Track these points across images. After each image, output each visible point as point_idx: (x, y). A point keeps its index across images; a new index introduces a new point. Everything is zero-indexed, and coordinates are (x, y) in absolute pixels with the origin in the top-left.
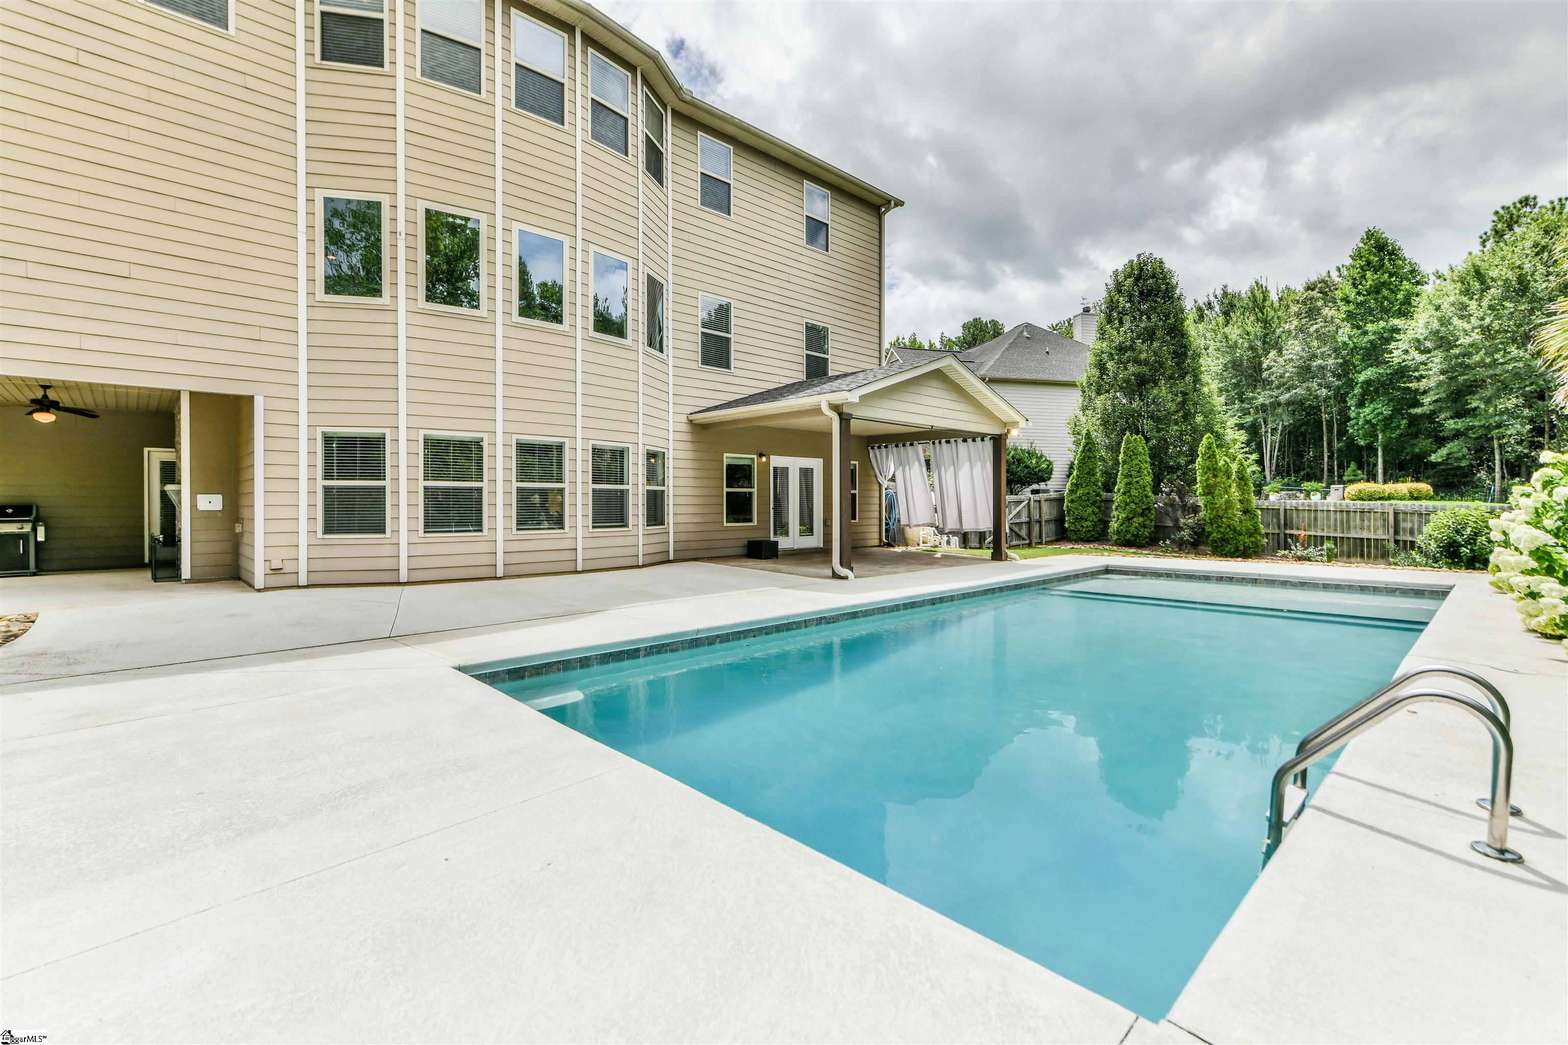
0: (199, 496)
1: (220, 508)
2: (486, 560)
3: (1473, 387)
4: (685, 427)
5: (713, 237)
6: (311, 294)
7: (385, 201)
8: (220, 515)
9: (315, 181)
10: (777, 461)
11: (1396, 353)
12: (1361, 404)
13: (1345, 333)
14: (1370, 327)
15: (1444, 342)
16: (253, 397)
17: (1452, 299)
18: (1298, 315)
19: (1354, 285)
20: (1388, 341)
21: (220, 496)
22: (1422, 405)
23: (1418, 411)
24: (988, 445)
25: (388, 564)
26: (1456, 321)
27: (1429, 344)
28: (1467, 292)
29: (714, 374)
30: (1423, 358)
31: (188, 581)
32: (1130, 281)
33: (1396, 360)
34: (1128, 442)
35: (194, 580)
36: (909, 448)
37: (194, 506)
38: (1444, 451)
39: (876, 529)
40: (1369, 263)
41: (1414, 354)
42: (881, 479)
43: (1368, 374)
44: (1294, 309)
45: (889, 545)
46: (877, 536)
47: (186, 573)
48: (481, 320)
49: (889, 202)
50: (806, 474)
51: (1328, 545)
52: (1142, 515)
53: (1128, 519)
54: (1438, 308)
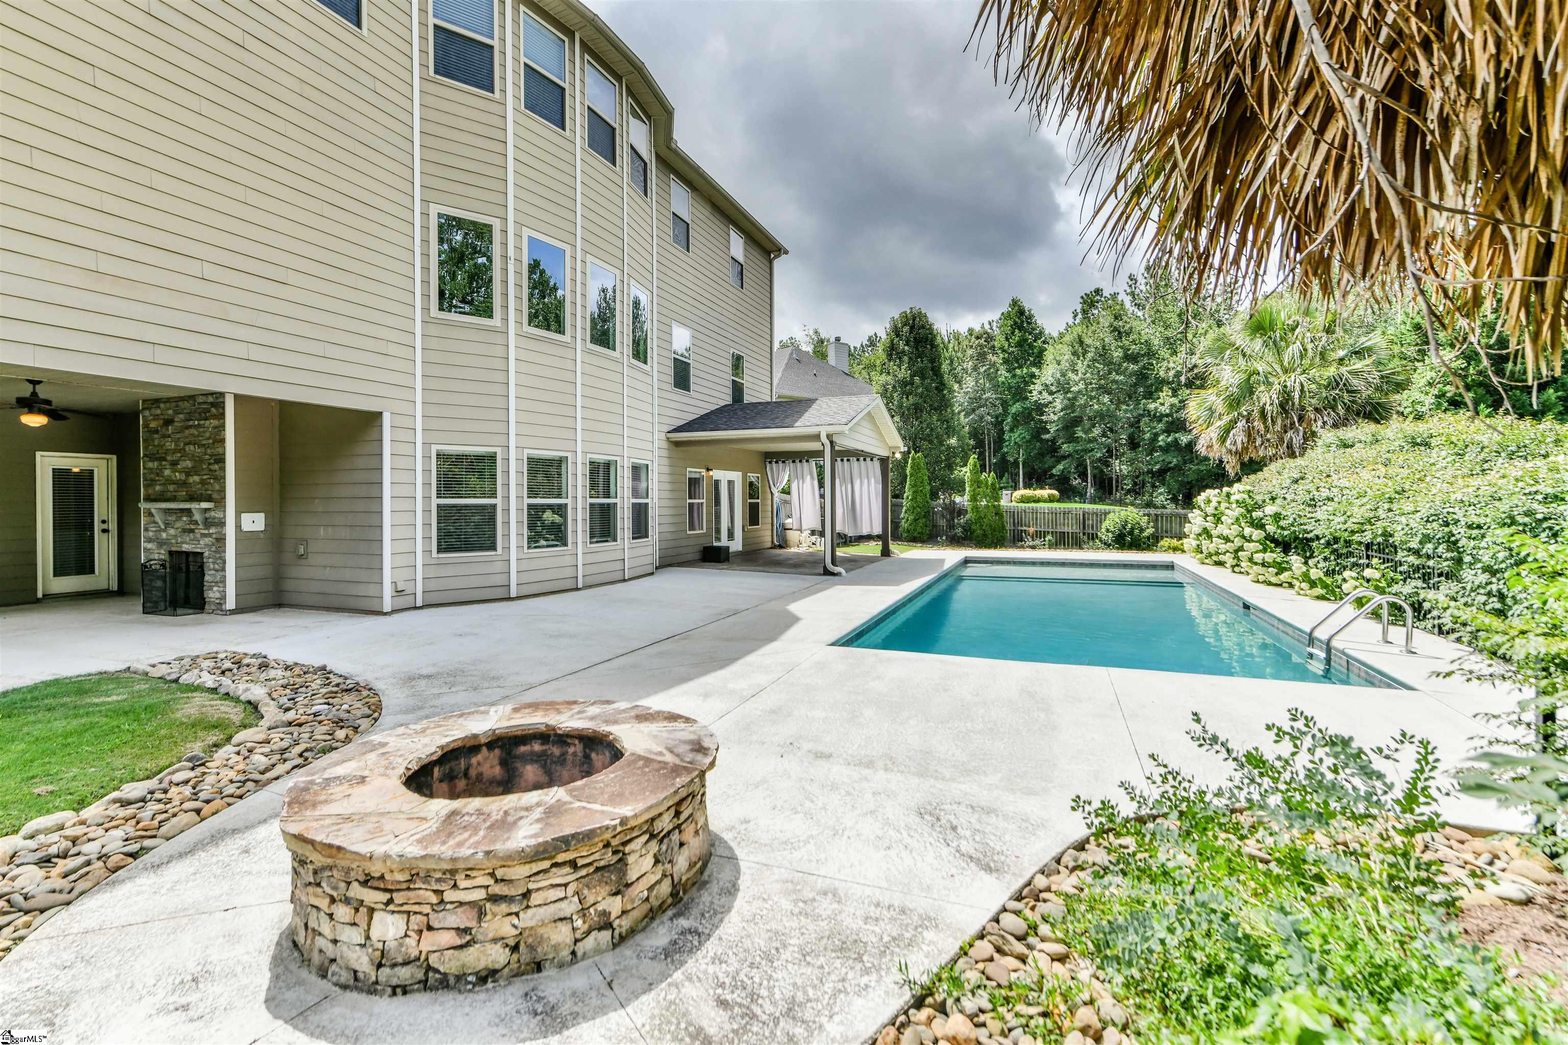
0: (243, 515)
1: (262, 528)
2: (569, 572)
3: (1077, 421)
4: (665, 445)
5: (679, 271)
6: (426, 309)
7: (497, 224)
8: (262, 535)
9: (431, 195)
10: (716, 474)
11: (1035, 393)
12: (1011, 430)
13: (1003, 374)
14: (1018, 372)
15: (1063, 387)
16: (381, 413)
17: (1066, 357)
18: (972, 357)
19: (1007, 339)
20: (1027, 383)
21: (263, 515)
22: (1049, 432)
23: (1047, 436)
24: (877, 464)
25: (499, 580)
26: (1070, 374)
27: (1053, 389)
28: (1075, 353)
29: (679, 395)
30: (1050, 398)
31: (233, 612)
32: (906, 329)
33: (1035, 398)
34: (913, 459)
35: (240, 610)
36: (805, 464)
37: (238, 526)
38: (1060, 467)
39: (769, 533)
40: (1015, 323)
41: (1045, 394)
42: (774, 490)
43: (1015, 408)
44: (970, 352)
45: (780, 547)
46: (769, 539)
47: (231, 604)
48: (564, 345)
49: (780, 250)
50: (731, 483)
51: (1049, 537)
52: (925, 517)
53: (916, 520)
54: (1059, 363)
